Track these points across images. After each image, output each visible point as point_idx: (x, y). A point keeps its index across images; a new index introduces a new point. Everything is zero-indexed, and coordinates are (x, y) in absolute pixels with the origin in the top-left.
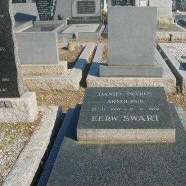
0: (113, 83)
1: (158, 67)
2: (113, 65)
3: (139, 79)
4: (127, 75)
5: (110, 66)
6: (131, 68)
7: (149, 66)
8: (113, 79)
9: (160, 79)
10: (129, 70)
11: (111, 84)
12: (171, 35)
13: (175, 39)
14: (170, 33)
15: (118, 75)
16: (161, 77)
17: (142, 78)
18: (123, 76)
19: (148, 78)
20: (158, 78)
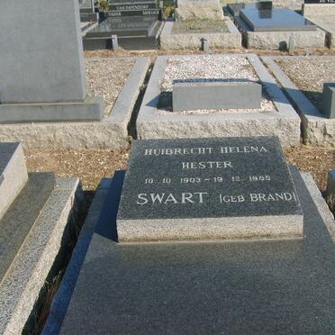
0: (12, 135)
1: (92, 102)
2: (11, 103)
3: (56, 125)
4: (36, 118)
5: (5, 103)
6: (41, 107)
7: (74, 101)
8: (11, 127)
9: (94, 124)
10: (39, 110)
11: (9, 137)
12: (202, 40)
13: (211, 48)
14: (203, 35)
15: (22, 119)
16: (98, 120)
17: (62, 125)
18: (30, 122)
19: (74, 124)
20: (91, 123)
